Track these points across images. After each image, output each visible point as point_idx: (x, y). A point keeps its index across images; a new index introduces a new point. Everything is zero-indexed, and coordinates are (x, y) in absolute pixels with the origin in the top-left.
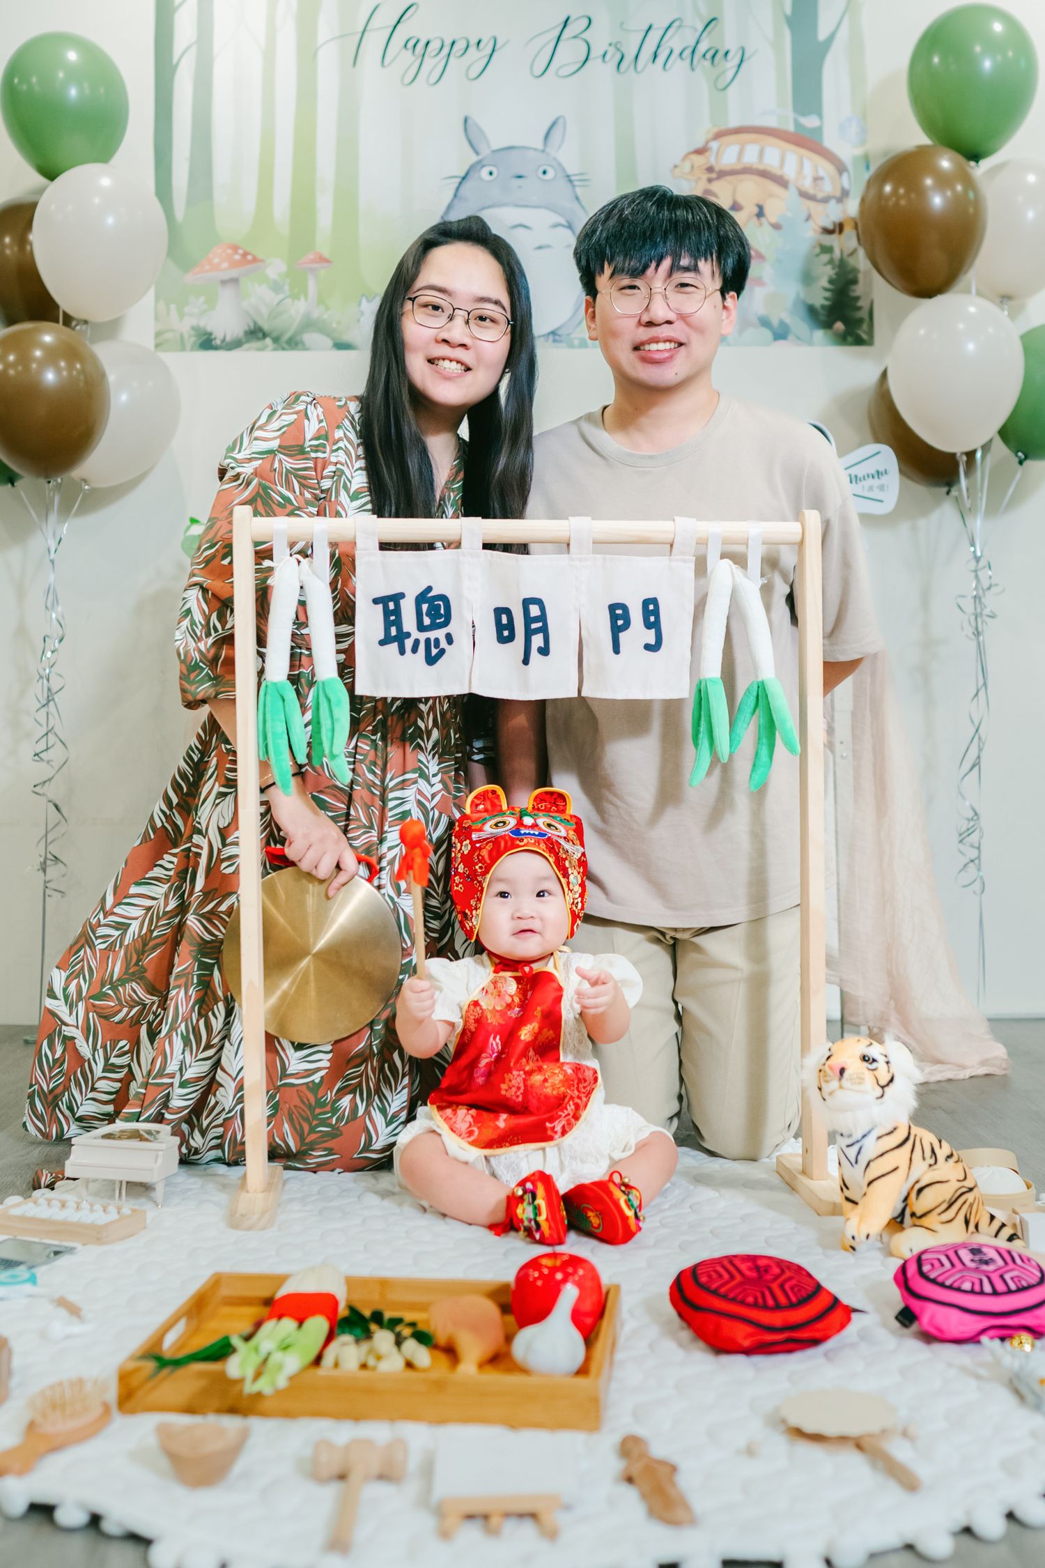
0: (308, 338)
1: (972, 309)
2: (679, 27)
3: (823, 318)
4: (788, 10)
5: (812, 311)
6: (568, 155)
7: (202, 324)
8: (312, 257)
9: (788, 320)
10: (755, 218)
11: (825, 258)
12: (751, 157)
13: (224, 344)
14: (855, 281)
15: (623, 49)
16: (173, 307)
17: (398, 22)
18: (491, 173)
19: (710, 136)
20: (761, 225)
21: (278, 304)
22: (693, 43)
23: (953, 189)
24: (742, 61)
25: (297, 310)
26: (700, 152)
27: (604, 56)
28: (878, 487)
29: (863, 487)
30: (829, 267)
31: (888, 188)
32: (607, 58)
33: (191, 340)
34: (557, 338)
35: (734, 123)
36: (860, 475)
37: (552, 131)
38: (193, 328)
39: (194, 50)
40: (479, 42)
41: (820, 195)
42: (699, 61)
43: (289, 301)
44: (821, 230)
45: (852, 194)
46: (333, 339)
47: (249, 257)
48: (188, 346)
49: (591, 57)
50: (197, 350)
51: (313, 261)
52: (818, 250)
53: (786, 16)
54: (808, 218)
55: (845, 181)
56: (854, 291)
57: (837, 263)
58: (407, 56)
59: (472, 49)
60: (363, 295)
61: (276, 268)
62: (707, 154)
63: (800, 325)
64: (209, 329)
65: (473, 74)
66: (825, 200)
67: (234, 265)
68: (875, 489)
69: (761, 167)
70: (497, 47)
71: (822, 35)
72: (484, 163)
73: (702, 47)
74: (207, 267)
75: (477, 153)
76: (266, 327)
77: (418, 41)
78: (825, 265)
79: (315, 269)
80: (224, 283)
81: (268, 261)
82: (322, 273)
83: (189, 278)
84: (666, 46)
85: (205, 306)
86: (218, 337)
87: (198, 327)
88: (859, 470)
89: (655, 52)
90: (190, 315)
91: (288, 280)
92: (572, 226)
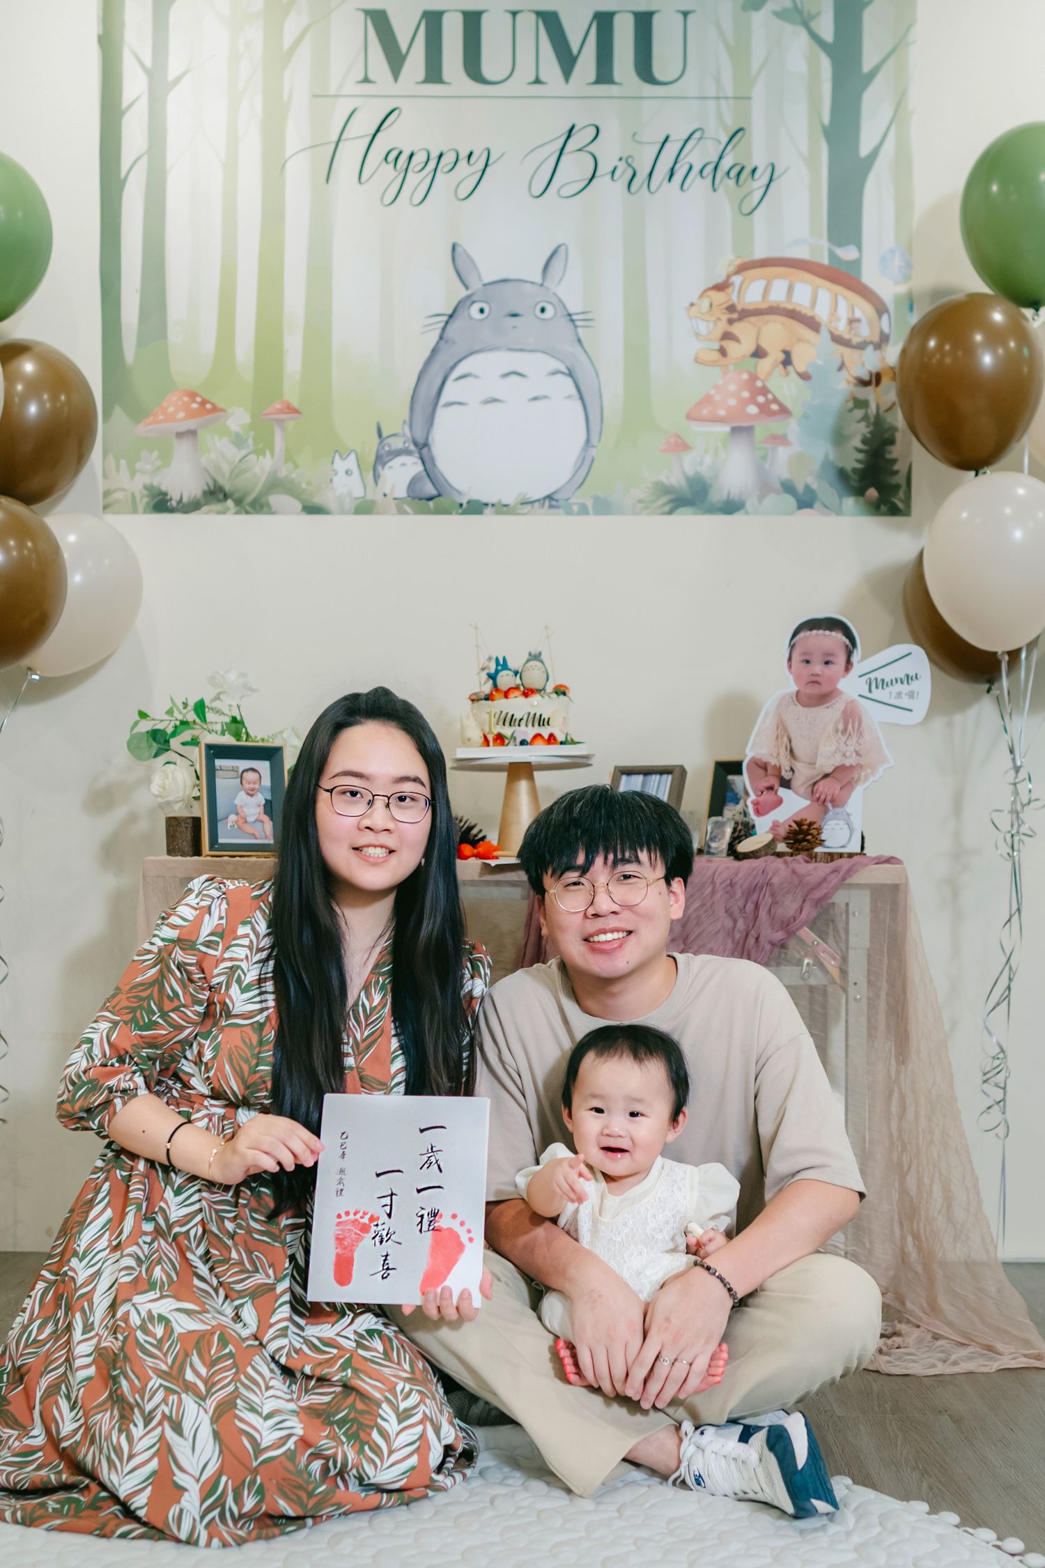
0: (275, 499)
1: (1021, 491)
2: (700, 138)
3: (854, 484)
4: (827, 121)
5: (842, 474)
6: (570, 291)
7: (155, 483)
8: (278, 406)
9: (814, 486)
10: (781, 366)
11: (859, 413)
12: (778, 295)
13: (181, 505)
14: (892, 442)
15: (635, 165)
16: (123, 462)
17: (378, 130)
18: (482, 311)
19: (732, 269)
20: (787, 374)
21: (240, 461)
22: (715, 159)
23: (1005, 346)
24: (771, 180)
25: (262, 467)
26: (720, 287)
27: (613, 172)
28: (906, 694)
29: (891, 693)
30: (863, 424)
31: (932, 343)
32: (617, 175)
33: (143, 502)
35: (760, 253)
36: (887, 680)
37: (553, 261)
38: (146, 487)
39: (145, 158)
40: (470, 155)
41: (856, 340)
42: (722, 180)
43: (253, 457)
44: (855, 381)
45: (892, 339)
46: (301, 501)
47: (209, 406)
48: (141, 507)
49: (598, 174)
50: (150, 513)
51: (280, 411)
52: (851, 404)
53: (824, 126)
54: (842, 367)
55: (885, 324)
56: (890, 452)
57: (872, 420)
58: (388, 171)
59: (463, 163)
60: (336, 451)
61: (238, 419)
62: (729, 290)
63: (827, 491)
64: (163, 488)
65: (463, 192)
66: (862, 346)
67: (191, 414)
68: (903, 696)
69: (790, 307)
70: (491, 161)
71: (865, 150)
72: (475, 298)
73: (726, 164)
74: (161, 417)
75: (467, 288)
76: (227, 487)
77: (400, 153)
78: (859, 421)
79: (283, 421)
80: (180, 435)
81: (230, 411)
82: (290, 425)
83: (141, 429)
84: (685, 160)
85: (159, 463)
86: (173, 497)
87: (152, 485)
88: (886, 674)
89: (672, 169)
90: (142, 472)
91: (252, 434)
92: (573, 374)
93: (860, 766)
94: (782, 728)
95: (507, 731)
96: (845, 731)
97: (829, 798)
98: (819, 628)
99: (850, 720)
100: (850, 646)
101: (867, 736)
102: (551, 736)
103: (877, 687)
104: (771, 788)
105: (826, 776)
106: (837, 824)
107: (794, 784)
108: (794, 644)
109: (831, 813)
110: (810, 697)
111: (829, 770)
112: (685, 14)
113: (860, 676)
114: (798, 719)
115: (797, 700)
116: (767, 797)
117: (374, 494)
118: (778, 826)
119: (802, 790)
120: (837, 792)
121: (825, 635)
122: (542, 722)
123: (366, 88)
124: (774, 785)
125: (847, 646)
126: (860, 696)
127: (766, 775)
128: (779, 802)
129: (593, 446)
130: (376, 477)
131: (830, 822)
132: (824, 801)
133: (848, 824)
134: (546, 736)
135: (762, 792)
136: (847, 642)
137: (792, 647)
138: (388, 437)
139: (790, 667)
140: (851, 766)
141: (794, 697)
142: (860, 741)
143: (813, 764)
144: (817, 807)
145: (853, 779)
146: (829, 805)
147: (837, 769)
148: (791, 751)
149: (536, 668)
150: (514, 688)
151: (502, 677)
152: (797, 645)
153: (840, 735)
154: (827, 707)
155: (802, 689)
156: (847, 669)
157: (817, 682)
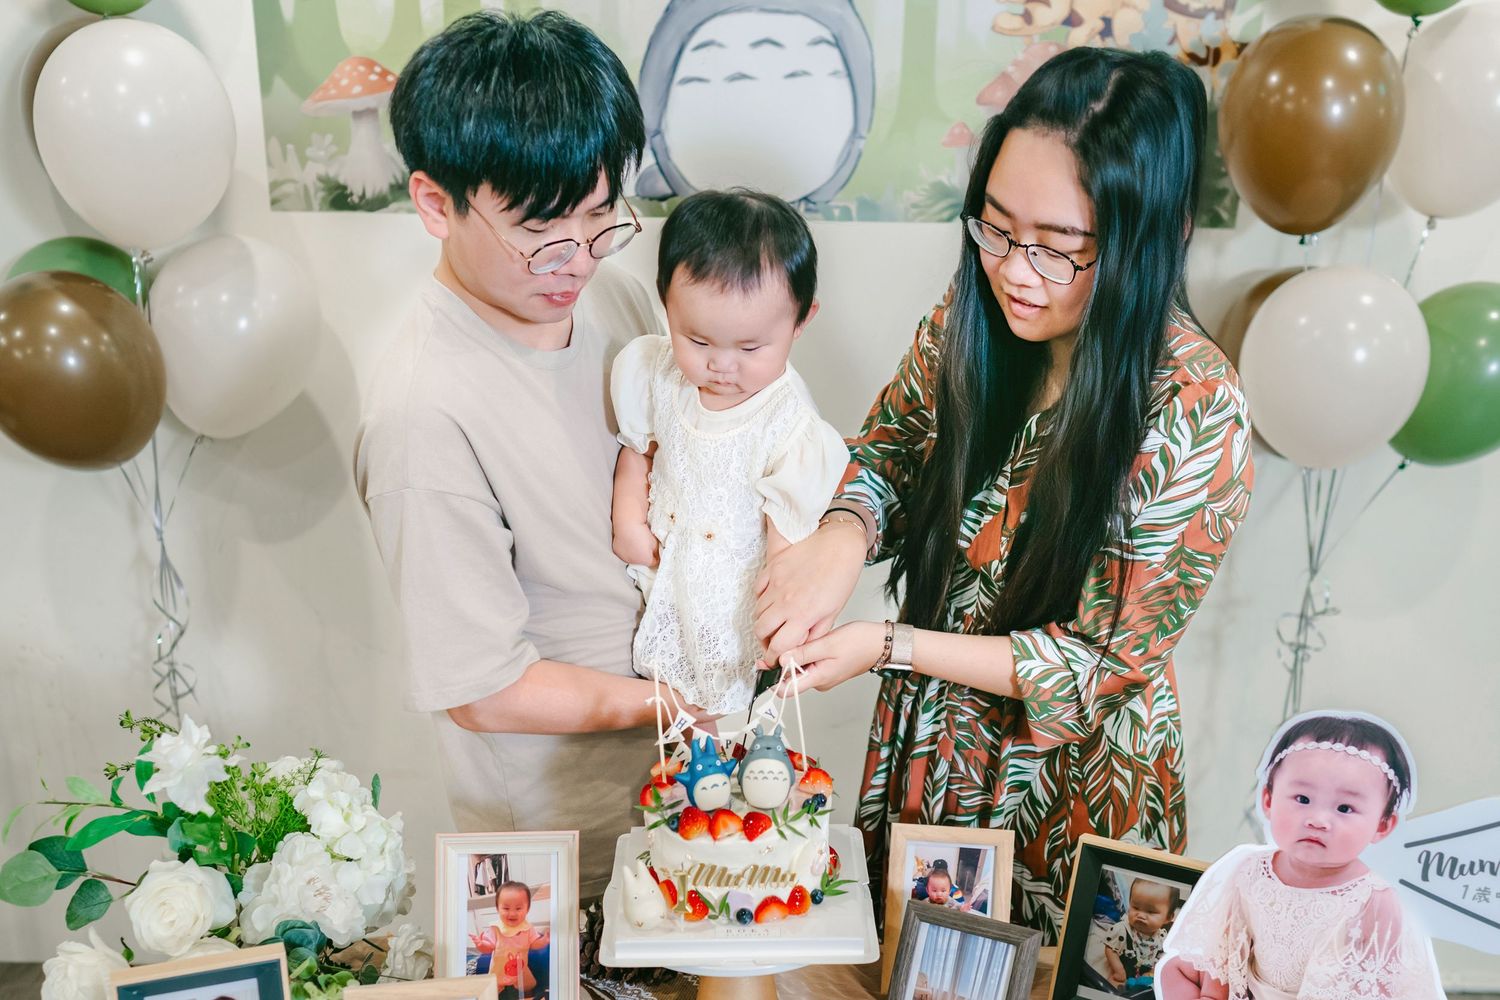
7: (331, 174)
10: (1098, 38)
16: (290, 147)
33: (319, 195)
34: (811, 206)
36: (1463, 861)
38: (320, 179)
48: (316, 203)
50: (328, 209)
54: (1173, 39)
64: (342, 181)
68: (1492, 897)
74: (332, 91)
80: (356, 115)
85: (334, 148)
86: (355, 191)
87: (327, 177)
88: (1464, 850)
90: (315, 160)
92: (840, 44)
95: (712, 893)
96: (1365, 941)
98: (1336, 741)
99: (1376, 925)
100: (1396, 783)
101: (1406, 960)
102: (797, 891)
103: (1440, 872)
108: (1281, 760)
110: (1300, 867)
113: (1408, 846)
114: (1272, 905)
115: (1274, 870)
121: (1348, 755)
122: (781, 878)
125: (1388, 784)
126: (1403, 882)
129: (861, 137)
134: (785, 899)
136: (1391, 773)
137: (1276, 766)
139: (1268, 802)
141: (1269, 862)
142: (1391, 967)
149: (770, 776)
150: (726, 812)
151: (704, 788)
152: (1285, 764)
153: (1353, 950)
154: (1334, 893)
155: (1286, 849)
156: (1383, 827)
157: (1317, 842)
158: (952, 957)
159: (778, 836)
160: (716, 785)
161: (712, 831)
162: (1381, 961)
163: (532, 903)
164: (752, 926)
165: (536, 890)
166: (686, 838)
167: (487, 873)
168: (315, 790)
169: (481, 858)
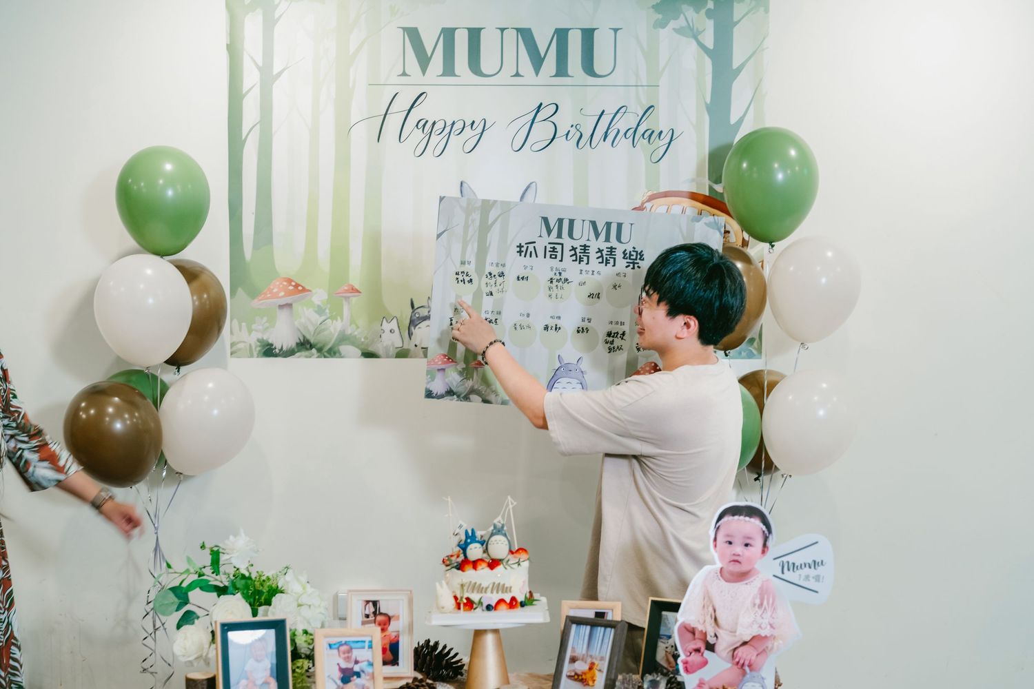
0: (343, 349)
2: (624, 113)
4: (708, 100)
7: (265, 338)
8: (345, 289)
13: (281, 353)
15: (581, 130)
16: (243, 324)
17: (412, 107)
19: (646, 198)
21: (321, 324)
22: (635, 127)
24: (671, 140)
25: (335, 328)
26: (639, 209)
27: (567, 134)
28: (813, 578)
29: (800, 575)
32: (569, 137)
33: (257, 349)
35: (662, 190)
36: (797, 564)
37: (526, 193)
38: (259, 340)
39: (258, 126)
40: (473, 123)
42: (638, 140)
43: (329, 321)
46: (361, 350)
47: (300, 288)
48: (255, 354)
49: (557, 136)
51: (347, 292)
53: (706, 103)
55: (746, 235)
58: (418, 134)
59: (468, 129)
61: (319, 296)
64: (270, 341)
65: (468, 148)
67: (289, 294)
68: (811, 579)
70: (486, 127)
71: (733, 120)
74: (269, 295)
76: (312, 341)
77: (427, 121)
79: (349, 297)
80: (281, 307)
81: (314, 291)
82: (354, 300)
83: (255, 303)
84: (615, 127)
85: (267, 325)
86: (277, 347)
87: (263, 339)
88: (797, 559)
89: (606, 132)
90: (256, 331)
91: (329, 306)
93: (774, 638)
94: (707, 597)
95: (475, 597)
96: (761, 605)
97: (747, 663)
98: (740, 515)
99: (766, 597)
100: (766, 532)
101: (780, 611)
102: (513, 599)
103: (789, 570)
104: (698, 650)
105: (745, 643)
106: (753, 686)
107: (717, 648)
108: (719, 526)
109: (748, 676)
110: (732, 574)
111: (747, 638)
112: (616, 30)
113: (775, 559)
114: (722, 592)
115: (721, 576)
116: (695, 658)
117: (409, 345)
118: (704, 684)
119: (724, 654)
120: (754, 658)
121: (746, 521)
122: (505, 589)
123: (404, 79)
124: (700, 648)
125: (764, 532)
126: (774, 576)
127: (695, 639)
128: (705, 663)
130: (410, 334)
131: (747, 684)
132: (743, 664)
133: (762, 686)
134: (508, 601)
135: (691, 653)
136: (764, 528)
137: (717, 529)
138: (417, 308)
139: (715, 546)
140: (766, 637)
141: (719, 574)
142: (773, 615)
143: (733, 632)
144: (737, 670)
145: (767, 647)
146: (747, 669)
147: (754, 638)
148: (716, 619)
149: (500, 542)
150: (481, 560)
151: (471, 549)
152: (721, 528)
153: (757, 609)
154: (746, 584)
155: (725, 566)
156: (763, 552)
157: (737, 561)
158: (587, 638)
159: (504, 569)
160: (476, 548)
161: (475, 568)
162: (769, 613)
163: (392, 622)
164: (492, 613)
165: (393, 617)
166: (463, 571)
167: (370, 609)
168: (288, 577)
169: (368, 602)
